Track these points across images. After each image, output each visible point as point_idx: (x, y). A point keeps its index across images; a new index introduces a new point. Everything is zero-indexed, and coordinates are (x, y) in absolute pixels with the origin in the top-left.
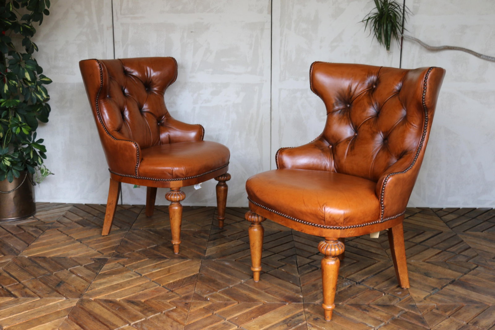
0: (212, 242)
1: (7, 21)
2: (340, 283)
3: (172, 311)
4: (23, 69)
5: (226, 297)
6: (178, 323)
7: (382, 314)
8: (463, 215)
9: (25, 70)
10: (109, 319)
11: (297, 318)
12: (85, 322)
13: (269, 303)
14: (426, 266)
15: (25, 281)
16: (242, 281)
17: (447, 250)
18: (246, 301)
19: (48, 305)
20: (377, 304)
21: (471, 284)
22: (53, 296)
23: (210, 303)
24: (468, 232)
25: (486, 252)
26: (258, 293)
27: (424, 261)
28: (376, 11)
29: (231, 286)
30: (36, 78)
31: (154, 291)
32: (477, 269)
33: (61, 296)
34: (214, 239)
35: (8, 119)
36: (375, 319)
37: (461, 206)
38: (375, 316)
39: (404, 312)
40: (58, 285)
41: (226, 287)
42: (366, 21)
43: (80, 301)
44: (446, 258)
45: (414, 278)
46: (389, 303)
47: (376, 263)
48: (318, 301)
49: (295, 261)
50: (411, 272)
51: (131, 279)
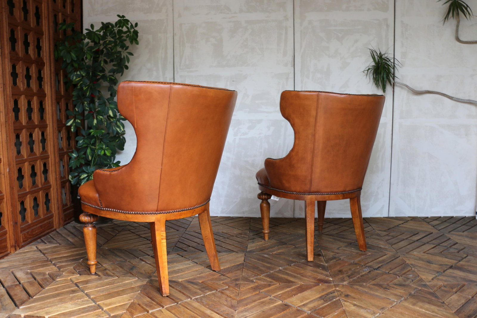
0: (251, 241)
1: (99, 72)
2: (361, 269)
3: (225, 289)
4: (108, 108)
5: (269, 279)
6: (231, 299)
7: (400, 291)
8: (445, 221)
9: (109, 108)
10: (174, 295)
11: (331, 295)
12: (155, 296)
13: (305, 284)
14: (426, 256)
15: (106, 265)
16: (281, 268)
17: (441, 245)
18: (286, 282)
19: (125, 282)
20: (395, 284)
21: (467, 268)
22: (128, 276)
23: (256, 284)
24: (452, 232)
25: (471, 246)
26: (295, 277)
27: (424, 253)
28: (373, 64)
29: (271, 272)
30: (116, 116)
31: (209, 275)
32: (468, 257)
33: (134, 277)
34: (253, 239)
35: (95, 146)
36: (396, 295)
37: (442, 215)
38: (395, 292)
39: (418, 289)
40: (132, 269)
41: (267, 272)
42: (367, 71)
43: (149, 281)
44: (441, 250)
45: (420, 265)
46: (404, 283)
47: (386, 255)
48: (345, 283)
49: (321, 254)
50: (416, 261)
51: (189, 266)
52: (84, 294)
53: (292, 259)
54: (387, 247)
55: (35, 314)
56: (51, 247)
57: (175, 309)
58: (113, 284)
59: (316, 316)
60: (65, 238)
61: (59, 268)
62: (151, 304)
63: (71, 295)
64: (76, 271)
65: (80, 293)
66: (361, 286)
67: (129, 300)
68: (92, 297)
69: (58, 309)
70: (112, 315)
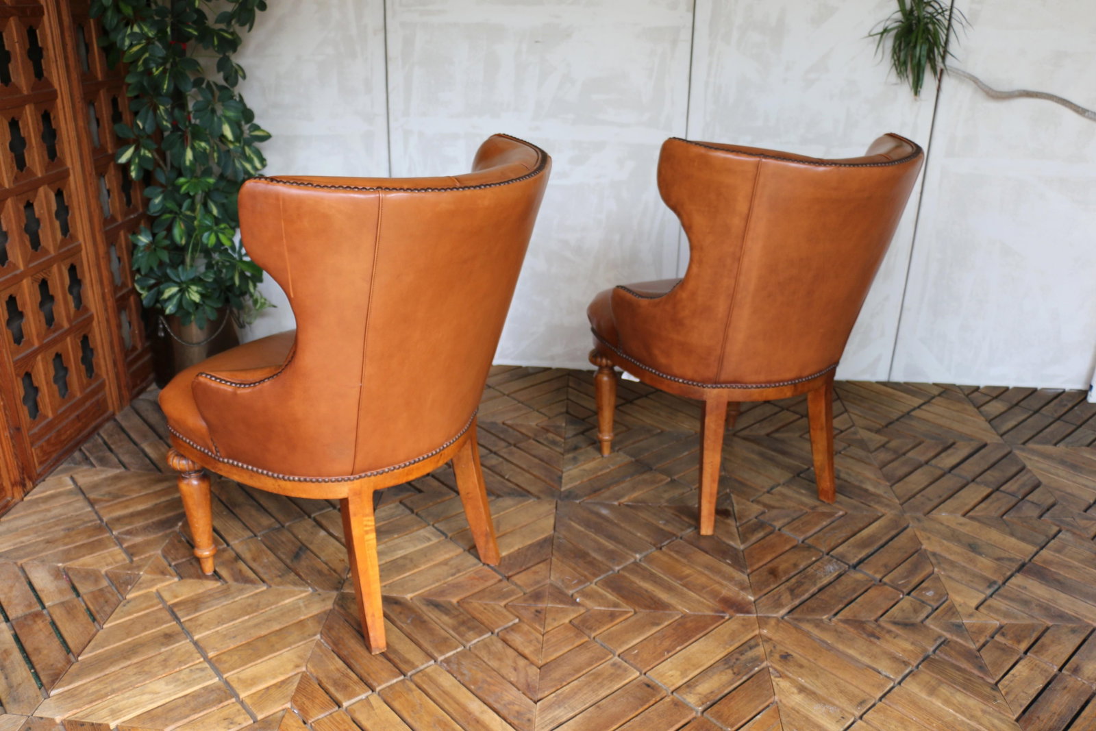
0: (570, 455)
1: (190, 27)
2: (820, 567)
3: (512, 628)
4: (219, 119)
5: (611, 597)
6: (526, 661)
7: (902, 644)
8: (1017, 404)
9: (223, 119)
10: (397, 648)
11: (750, 654)
12: (353, 651)
13: (692, 613)
14: (969, 528)
15: (237, 541)
16: (638, 556)
17: (1002, 488)
18: (649, 607)
19: (283, 603)
20: (892, 619)
21: (1055, 573)
22: (289, 583)
23: (582, 610)
24: (1031, 445)
25: (1069, 494)
26: (669, 589)
27: (964, 515)
29: (617, 568)
30: (242, 132)
31: (474, 577)
32: (1061, 535)
33: (304, 585)
34: (576, 449)
36: (894, 658)
37: (1011, 384)
38: (892, 649)
39: (942, 640)
40: (297, 556)
41: (608, 571)
42: (878, 36)
43: (339, 599)
44: (1003, 509)
45: (952, 557)
46: (913, 620)
47: (879, 518)
48: (783, 611)
49: (730, 508)
50: (945, 542)
51: (427, 544)
52: (191, 647)
53: (665, 524)
54: (880, 491)
55: (87, 716)
56: (106, 479)
57: (400, 697)
58: (256, 611)
59: (715, 721)
60: (135, 444)
61: (131, 552)
62: (347, 681)
63: (163, 650)
64: (170, 565)
65: (183, 642)
66: (818, 624)
67: (297, 666)
68: (211, 655)
69: (137, 699)
70: (260, 717)
